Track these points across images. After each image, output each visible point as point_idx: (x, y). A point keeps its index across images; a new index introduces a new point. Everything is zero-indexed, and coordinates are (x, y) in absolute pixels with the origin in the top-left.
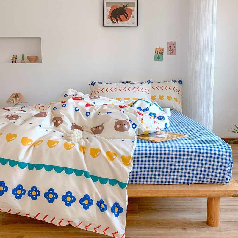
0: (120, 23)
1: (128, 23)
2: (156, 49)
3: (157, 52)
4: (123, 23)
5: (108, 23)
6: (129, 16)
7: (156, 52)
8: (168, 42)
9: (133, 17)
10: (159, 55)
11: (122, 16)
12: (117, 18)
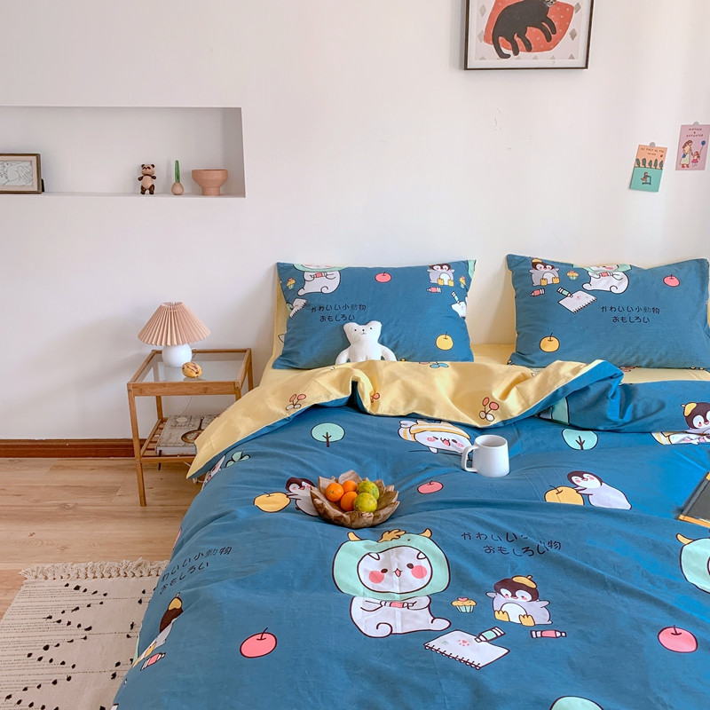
0: (525, 58)
1: (553, 58)
2: (641, 148)
3: (644, 160)
4: (536, 58)
5: (483, 58)
6: (559, 31)
7: (637, 160)
8: (682, 126)
9: (573, 35)
10: (646, 171)
11: (533, 33)
12: (517, 39)
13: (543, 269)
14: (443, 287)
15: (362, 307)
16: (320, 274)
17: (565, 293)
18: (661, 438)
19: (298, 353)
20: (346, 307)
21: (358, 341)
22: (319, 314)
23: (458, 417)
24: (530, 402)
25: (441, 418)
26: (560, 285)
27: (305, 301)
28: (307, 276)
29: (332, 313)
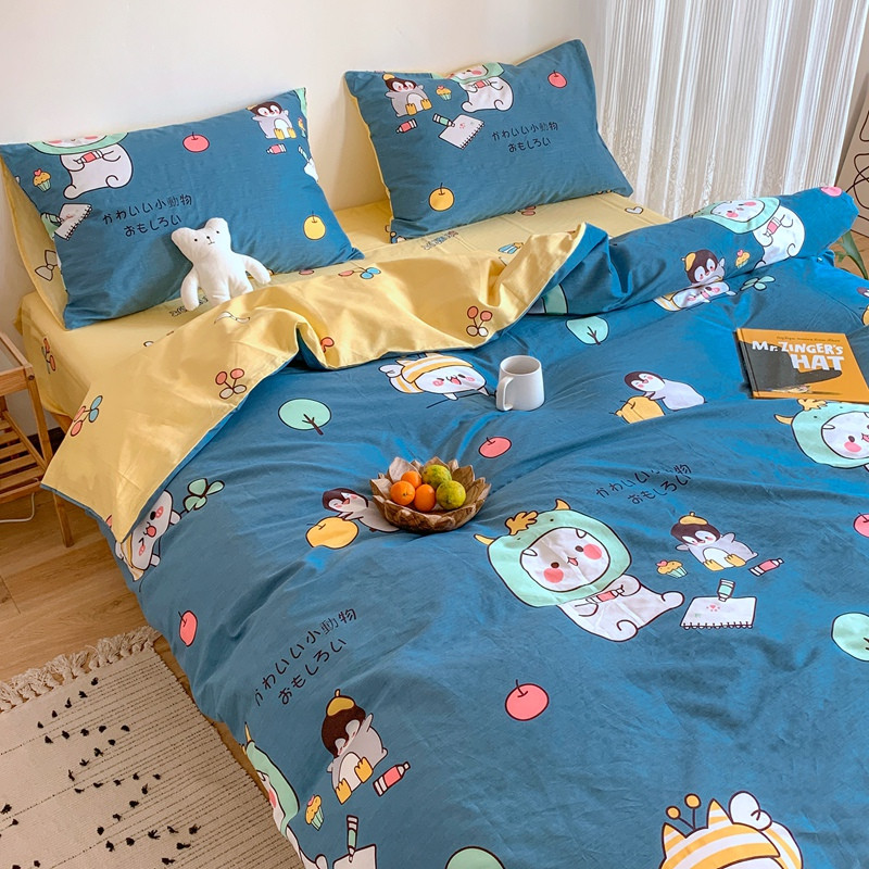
13: (403, 90)
14: (286, 142)
15: (187, 200)
16: (89, 156)
17: (444, 121)
18: (666, 304)
19: (106, 295)
20: (160, 204)
21: (207, 257)
22: (119, 225)
23: (445, 342)
24: (526, 300)
25: (427, 349)
26: (434, 111)
27: (86, 207)
28: (68, 162)
29: (143, 218)
